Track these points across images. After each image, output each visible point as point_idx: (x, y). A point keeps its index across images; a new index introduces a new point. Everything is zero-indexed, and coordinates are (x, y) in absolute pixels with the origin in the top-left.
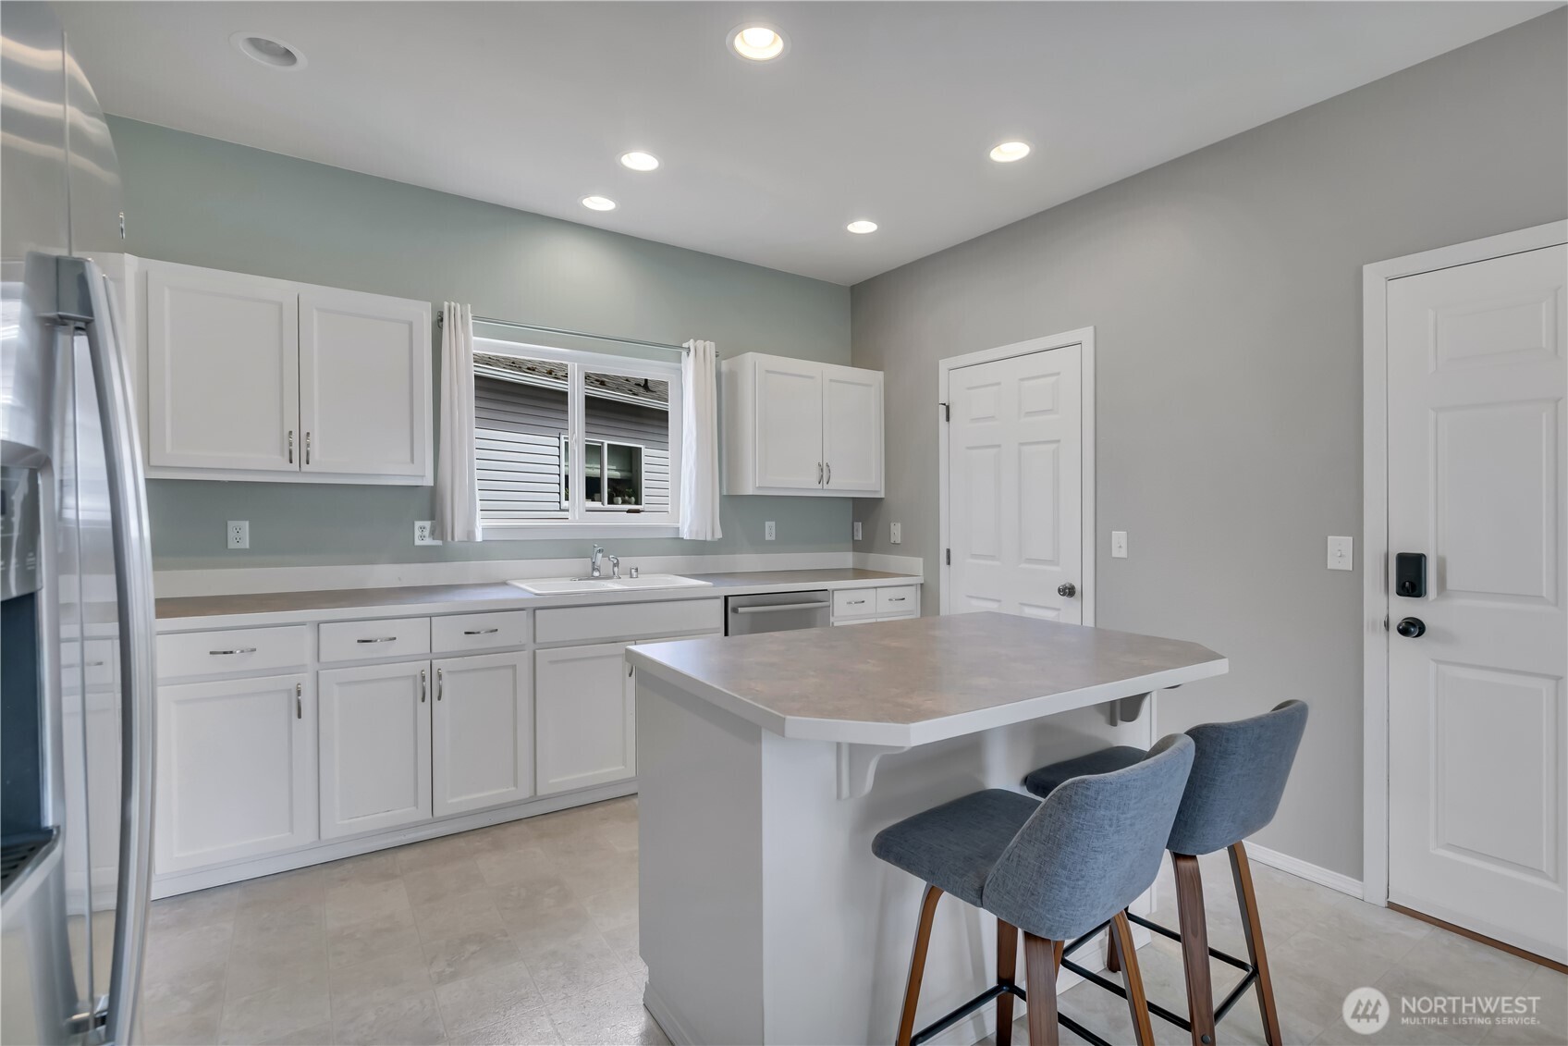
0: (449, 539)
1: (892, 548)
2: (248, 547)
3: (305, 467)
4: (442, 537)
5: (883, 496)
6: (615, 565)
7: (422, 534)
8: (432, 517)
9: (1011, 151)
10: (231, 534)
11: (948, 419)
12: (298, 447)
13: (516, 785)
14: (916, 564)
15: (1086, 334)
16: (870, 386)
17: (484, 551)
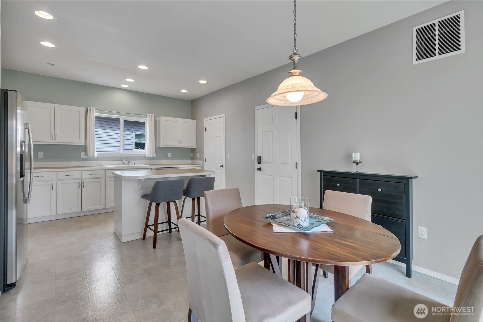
0: (88, 156)
1: (198, 159)
2: (42, 157)
3: (55, 141)
4: (87, 155)
5: (196, 147)
6: (129, 162)
7: (83, 155)
8: (85, 152)
9: (203, 82)
10: (39, 155)
11: (206, 131)
12: (54, 137)
13: (101, 206)
14: (201, 162)
15: (224, 115)
16: (192, 123)
17: (97, 159)
